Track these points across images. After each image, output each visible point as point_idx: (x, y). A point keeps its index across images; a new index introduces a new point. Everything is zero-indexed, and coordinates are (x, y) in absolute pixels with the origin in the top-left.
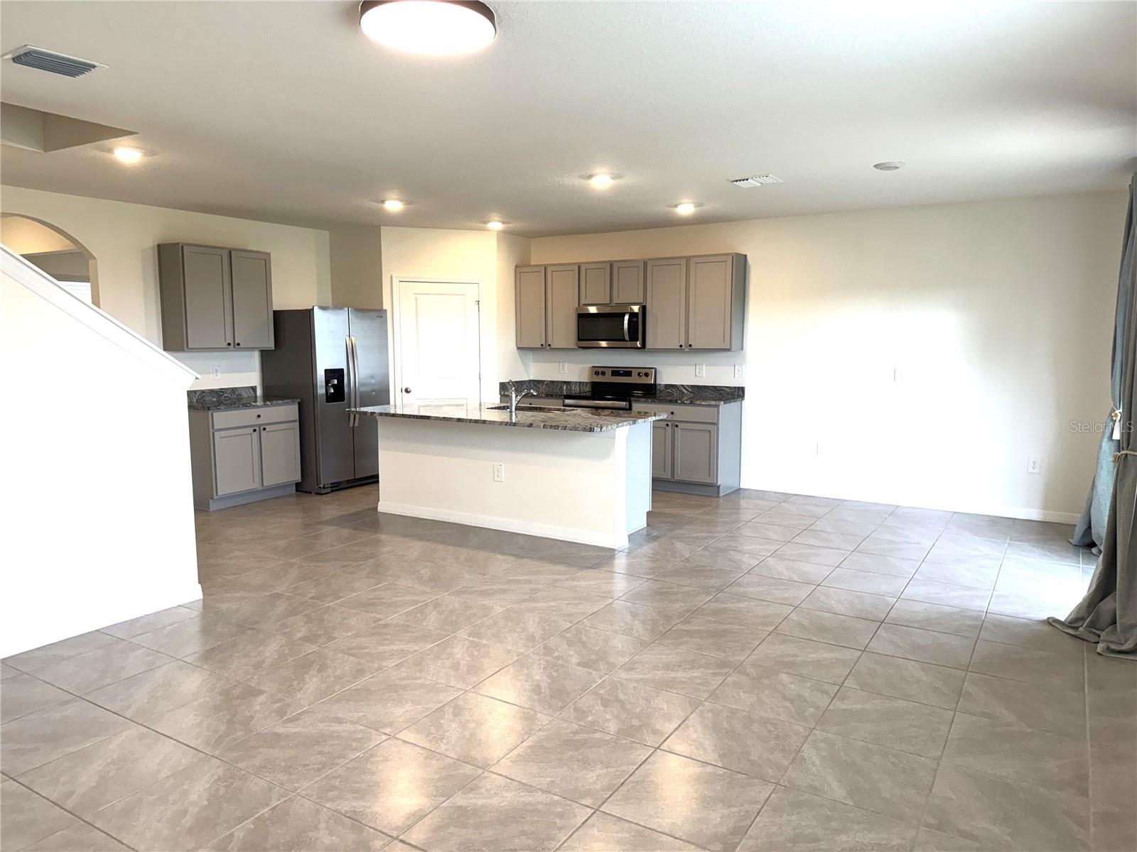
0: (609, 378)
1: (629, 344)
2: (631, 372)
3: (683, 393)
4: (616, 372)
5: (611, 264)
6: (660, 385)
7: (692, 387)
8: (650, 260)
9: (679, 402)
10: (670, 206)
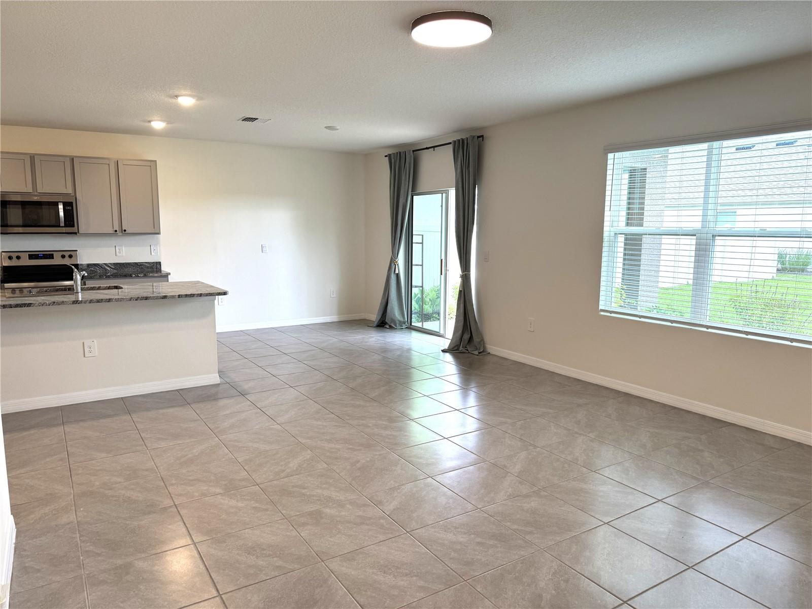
0: (26, 262)
1: (64, 230)
2: (53, 254)
3: (106, 270)
4: (33, 256)
5: (32, 157)
6: (81, 265)
7: (115, 264)
8: (76, 157)
9: (133, 276)
10: (145, 121)
